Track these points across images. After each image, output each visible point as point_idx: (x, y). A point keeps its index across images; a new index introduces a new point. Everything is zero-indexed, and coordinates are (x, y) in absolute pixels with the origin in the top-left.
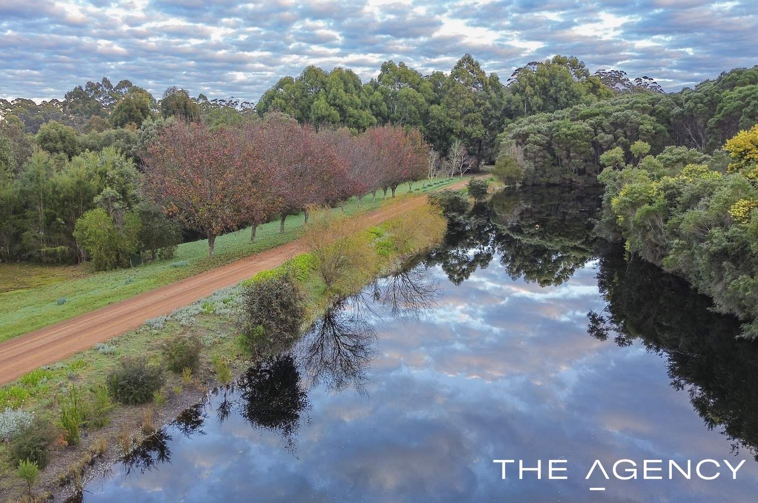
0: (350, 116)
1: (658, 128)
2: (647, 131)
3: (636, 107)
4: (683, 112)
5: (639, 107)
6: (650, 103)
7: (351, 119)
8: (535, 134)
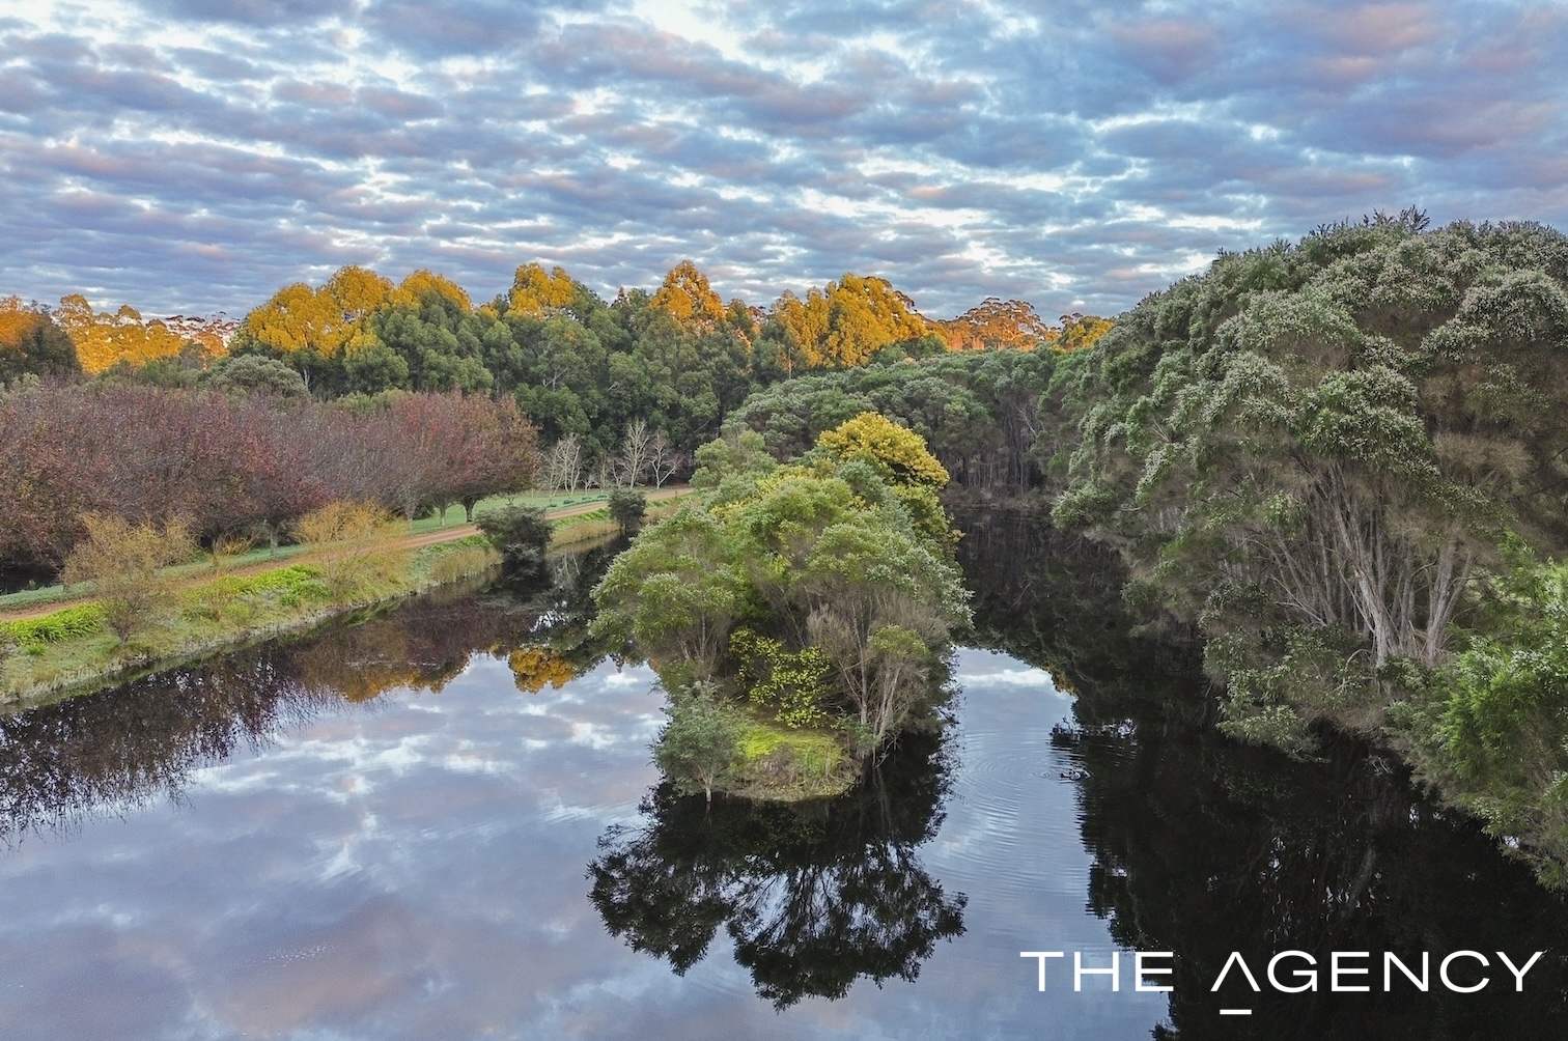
0: (431, 368)
1: (974, 410)
2: (956, 413)
3: (945, 373)
4: (1009, 383)
5: (949, 373)
6: (968, 367)
7: (434, 373)
8: (781, 413)
